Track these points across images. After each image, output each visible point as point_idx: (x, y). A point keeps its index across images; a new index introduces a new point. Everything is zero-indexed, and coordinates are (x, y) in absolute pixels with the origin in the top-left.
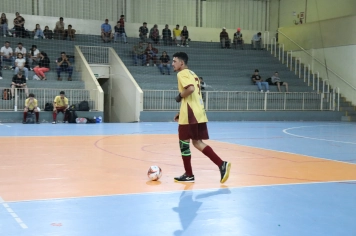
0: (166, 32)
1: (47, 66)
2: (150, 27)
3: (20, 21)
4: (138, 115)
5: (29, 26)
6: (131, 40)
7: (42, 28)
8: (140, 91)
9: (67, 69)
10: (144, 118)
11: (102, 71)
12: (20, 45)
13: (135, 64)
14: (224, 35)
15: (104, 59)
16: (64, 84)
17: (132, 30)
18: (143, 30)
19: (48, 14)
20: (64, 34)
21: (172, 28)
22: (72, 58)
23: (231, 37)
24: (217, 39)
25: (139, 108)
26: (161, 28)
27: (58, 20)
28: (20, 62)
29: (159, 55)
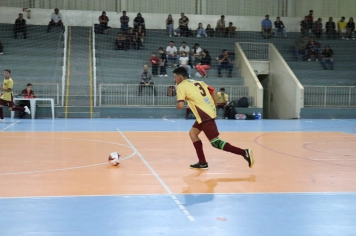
0: (330, 24)
1: (208, 63)
3: (184, 20)
4: (298, 111)
5: (192, 26)
6: (292, 35)
7: (205, 27)
8: (301, 87)
9: (227, 66)
10: (305, 115)
11: (262, 67)
12: (184, 43)
13: (296, 59)
15: (264, 55)
16: (224, 81)
17: (292, 24)
19: (210, 12)
20: (225, 32)
21: (336, 20)
22: (232, 55)
25: (299, 104)
26: (325, 21)
27: (219, 18)
28: (184, 61)
29: (321, 50)
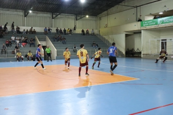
0: (65, 30)
2: (59, 29)
3: (18, 28)
4: (55, 57)
5: (21, 30)
6: (53, 33)
7: (26, 31)
8: (56, 50)
10: (57, 59)
11: (44, 44)
14: (83, 31)
15: (45, 40)
16: (32, 49)
17: (54, 30)
18: (57, 30)
19: (28, 26)
21: (66, 29)
22: (34, 40)
23: (85, 32)
24: (81, 32)
25: (56, 55)
26: (63, 29)
27: (31, 28)
28: (18, 42)
